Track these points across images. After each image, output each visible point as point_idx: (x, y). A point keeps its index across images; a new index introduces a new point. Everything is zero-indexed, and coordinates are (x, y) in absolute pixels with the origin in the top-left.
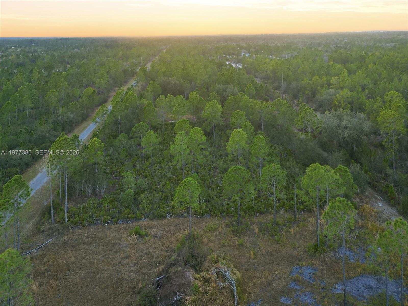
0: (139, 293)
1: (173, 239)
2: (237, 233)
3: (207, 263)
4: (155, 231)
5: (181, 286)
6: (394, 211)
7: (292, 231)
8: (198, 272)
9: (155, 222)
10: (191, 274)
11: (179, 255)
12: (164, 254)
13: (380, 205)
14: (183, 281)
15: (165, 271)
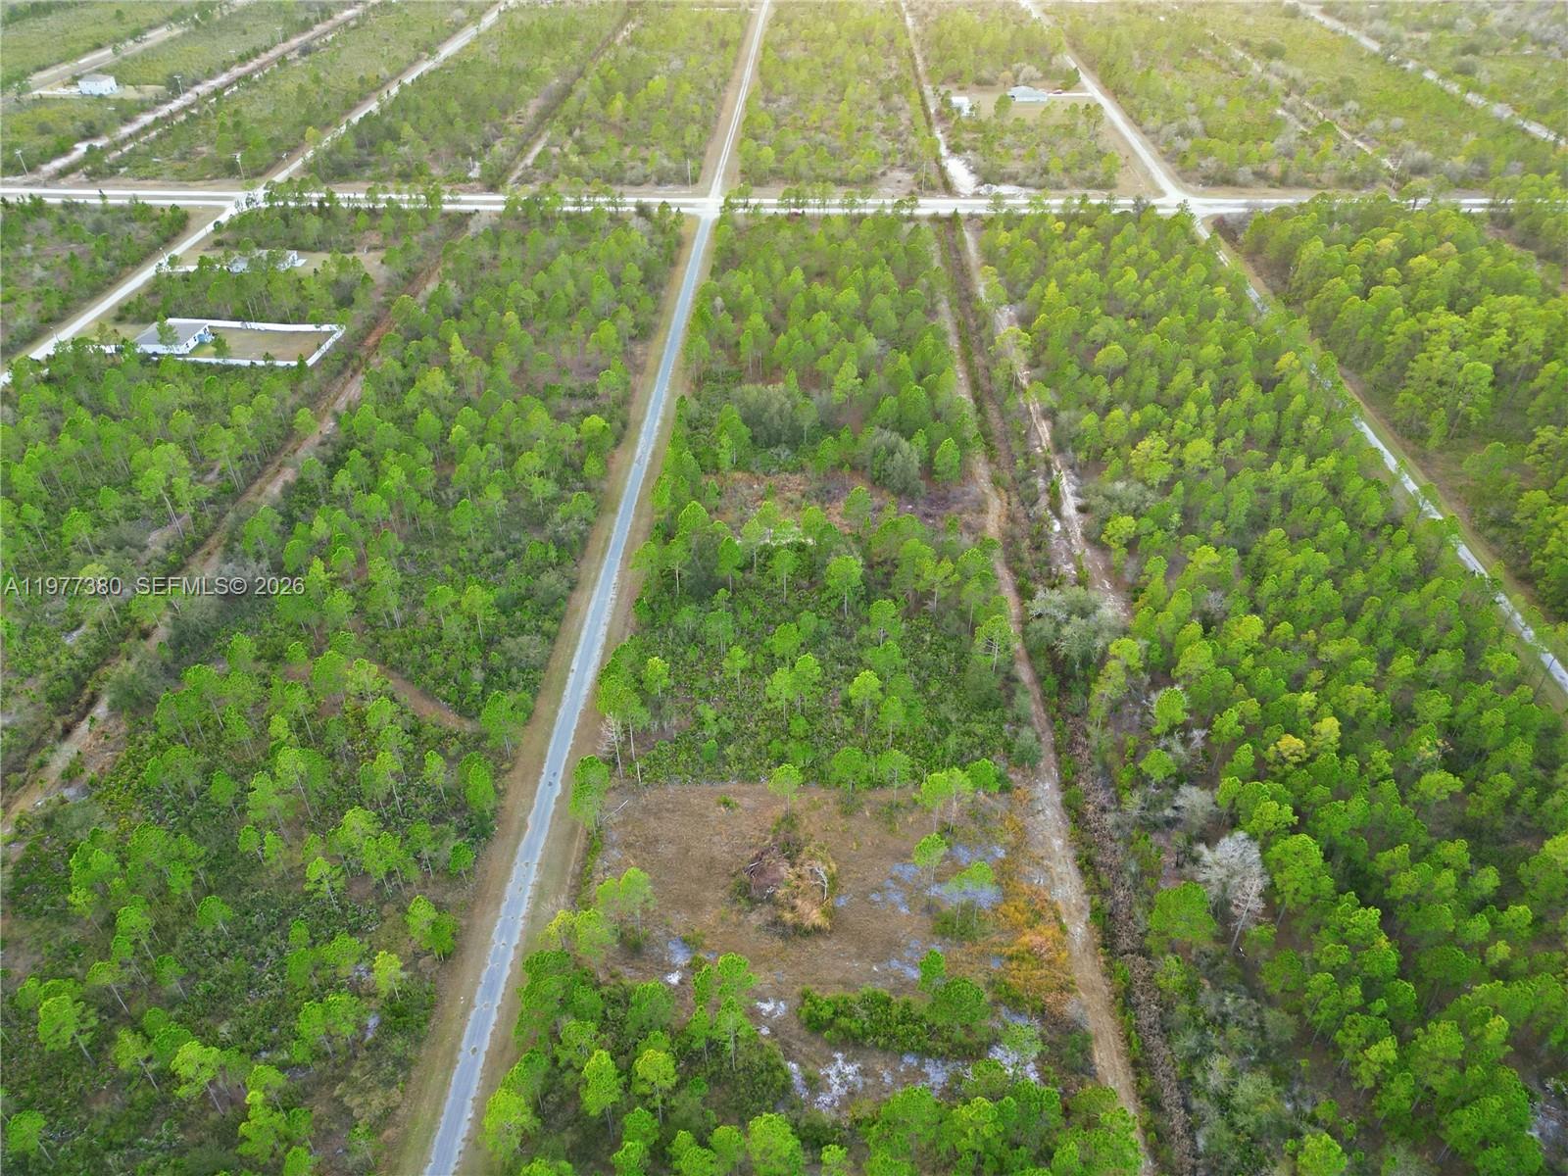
0: (734, 876)
1: (768, 814)
2: (846, 813)
3: (803, 856)
4: (747, 802)
5: (774, 880)
6: (1057, 798)
7: (910, 820)
8: (793, 865)
9: (746, 788)
10: (785, 870)
11: (774, 840)
12: (757, 833)
13: (1047, 786)
14: (776, 876)
15: (759, 858)
